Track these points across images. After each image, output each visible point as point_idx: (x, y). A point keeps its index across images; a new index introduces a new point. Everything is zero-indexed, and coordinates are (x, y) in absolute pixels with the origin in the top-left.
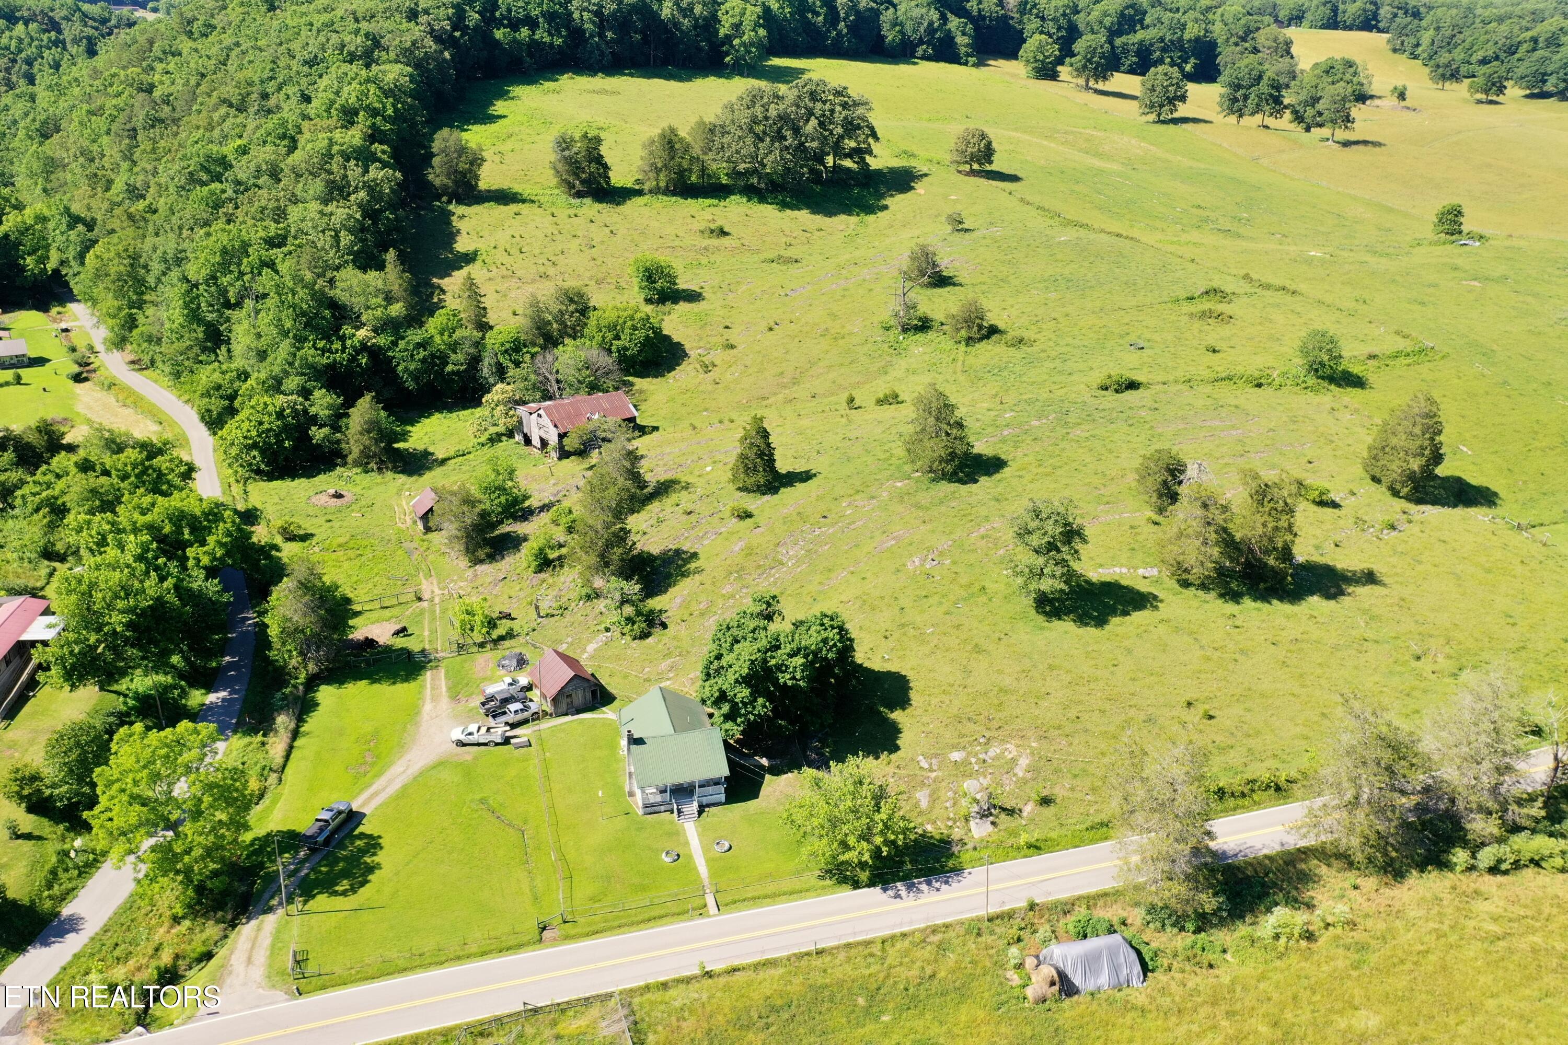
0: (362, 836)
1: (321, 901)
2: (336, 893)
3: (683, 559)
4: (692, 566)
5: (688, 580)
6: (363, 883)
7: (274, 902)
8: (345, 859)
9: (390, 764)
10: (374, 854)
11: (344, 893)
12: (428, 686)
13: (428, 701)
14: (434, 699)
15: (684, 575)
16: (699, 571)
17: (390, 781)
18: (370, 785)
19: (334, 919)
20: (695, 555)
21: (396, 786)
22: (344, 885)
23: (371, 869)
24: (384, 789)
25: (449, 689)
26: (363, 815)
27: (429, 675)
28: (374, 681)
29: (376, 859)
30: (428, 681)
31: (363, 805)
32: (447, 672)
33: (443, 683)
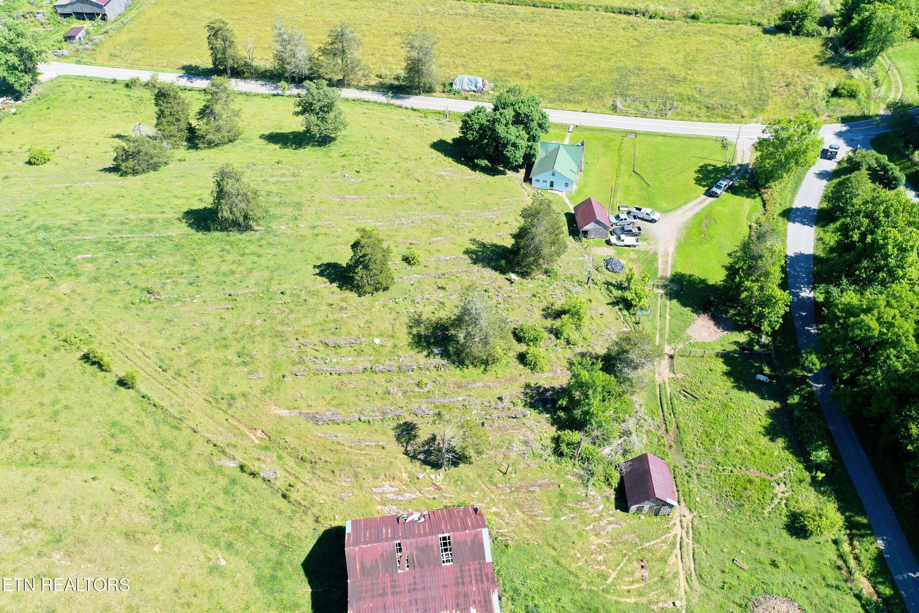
0: (704, 186)
1: (720, 165)
2: (713, 166)
4: (474, 247)
6: (702, 167)
7: (738, 168)
8: (711, 179)
9: (694, 218)
10: (698, 177)
11: (710, 165)
12: (669, 266)
13: (670, 254)
14: (667, 253)
17: (692, 208)
18: (702, 209)
19: (713, 157)
20: (467, 252)
21: (689, 206)
22: (710, 168)
23: (698, 171)
24: (696, 205)
25: (656, 260)
26: (704, 194)
27: (669, 275)
28: (703, 281)
29: (697, 175)
30: (669, 270)
31: (705, 200)
32: (656, 273)
33: (660, 266)
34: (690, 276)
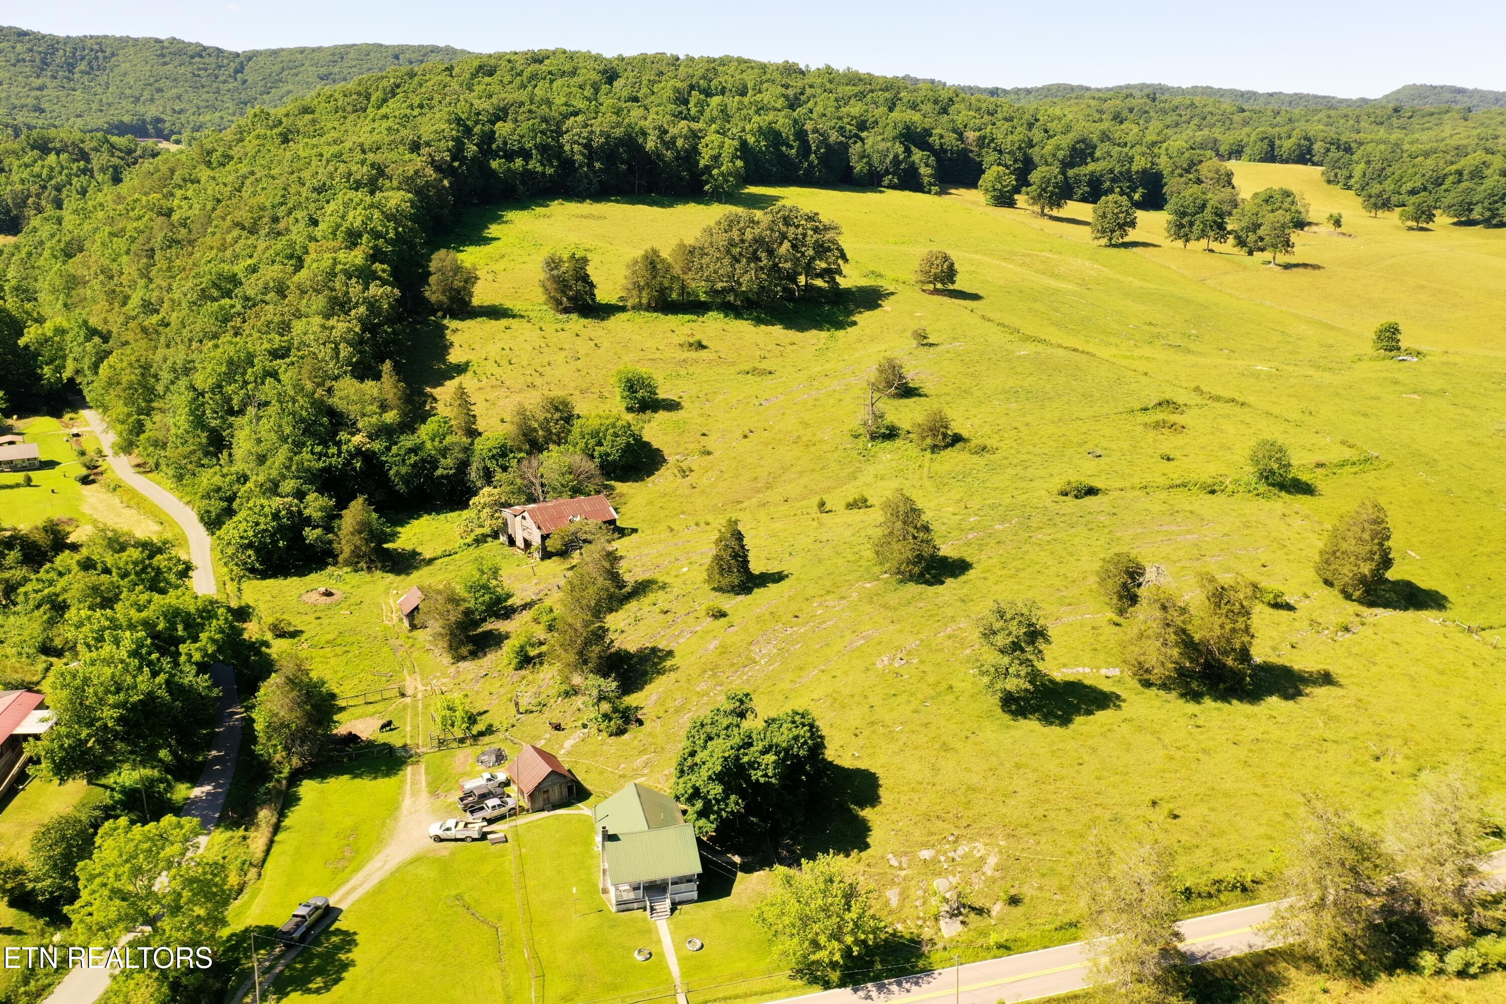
0: (338, 932)
2: (309, 991)
3: (659, 657)
4: (668, 663)
5: (664, 677)
6: (337, 981)
8: (320, 955)
9: (367, 860)
10: (349, 951)
11: (318, 991)
12: (409, 781)
13: (408, 796)
14: (414, 794)
15: (660, 672)
16: (673, 669)
17: (368, 877)
18: (347, 881)
20: (670, 654)
21: (374, 881)
22: (318, 982)
23: (345, 966)
24: (361, 885)
25: (429, 784)
26: (340, 911)
27: (409, 769)
28: (356, 776)
29: (350, 955)
30: (409, 776)
31: (340, 901)
32: (427, 767)
33: (423, 778)
34: (375, 778)
